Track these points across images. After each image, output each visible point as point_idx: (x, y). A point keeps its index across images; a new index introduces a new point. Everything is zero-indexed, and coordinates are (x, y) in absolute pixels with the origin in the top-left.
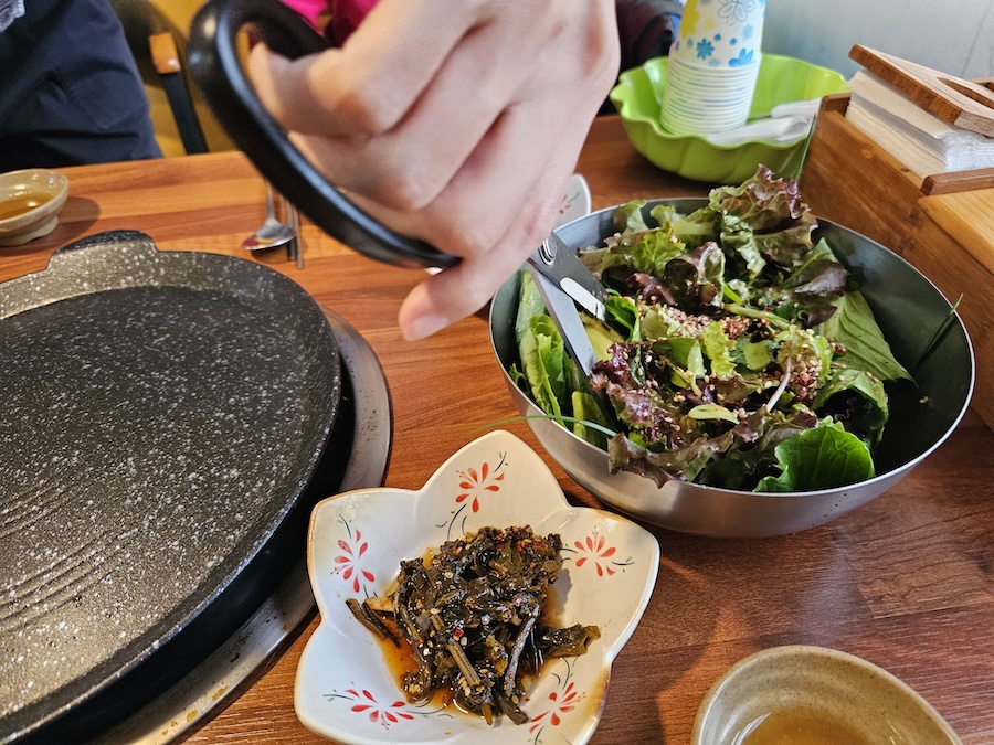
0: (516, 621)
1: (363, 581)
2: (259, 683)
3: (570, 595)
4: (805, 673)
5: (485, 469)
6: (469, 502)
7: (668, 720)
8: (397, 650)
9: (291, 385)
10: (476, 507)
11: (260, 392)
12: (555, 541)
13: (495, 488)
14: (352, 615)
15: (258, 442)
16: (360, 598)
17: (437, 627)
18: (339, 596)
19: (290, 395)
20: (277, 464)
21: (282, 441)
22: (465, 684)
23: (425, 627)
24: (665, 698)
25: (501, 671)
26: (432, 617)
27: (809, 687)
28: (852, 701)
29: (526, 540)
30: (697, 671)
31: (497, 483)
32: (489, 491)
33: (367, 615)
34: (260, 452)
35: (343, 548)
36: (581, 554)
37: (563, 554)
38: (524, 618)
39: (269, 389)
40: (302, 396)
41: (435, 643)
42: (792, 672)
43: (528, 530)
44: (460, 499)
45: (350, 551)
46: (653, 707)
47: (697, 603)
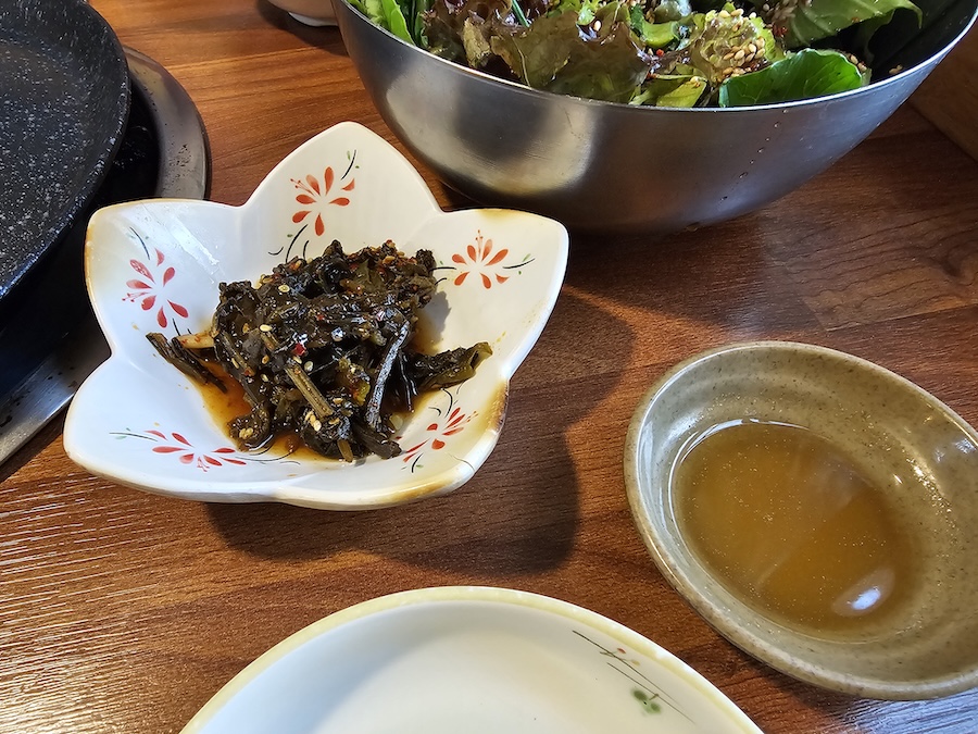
0: (379, 339)
1: (170, 314)
2: (44, 452)
3: (449, 320)
4: (761, 376)
5: (329, 175)
6: (310, 221)
7: (581, 454)
8: (224, 395)
9: (67, 109)
10: (319, 228)
11: (27, 117)
12: (426, 260)
13: (343, 202)
14: (157, 353)
15: (23, 170)
16: (169, 334)
17: (271, 348)
18: (135, 327)
19: (67, 119)
20: (51, 193)
21: (58, 168)
22: (313, 418)
23: (255, 352)
24: (575, 432)
25: (361, 399)
26: (263, 336)
27: (767, 393)
28: (821, 405)
29: (388, 257)
30: (614, 399)
31: (345, 194)
32: (335, 206)
33: (180, 354)
34: (27, 181)
35: (139, 270)
36: (460, 269)
37: (437, 274)
38: (390, 337)
39: (37, 114)
40: (83, 120)
41: (271, 376)
42: (744, 376)
43: (390, 245)
44: (298, 218)
45: (149, 275)
46: (559, 443)
47: (608, 328)
